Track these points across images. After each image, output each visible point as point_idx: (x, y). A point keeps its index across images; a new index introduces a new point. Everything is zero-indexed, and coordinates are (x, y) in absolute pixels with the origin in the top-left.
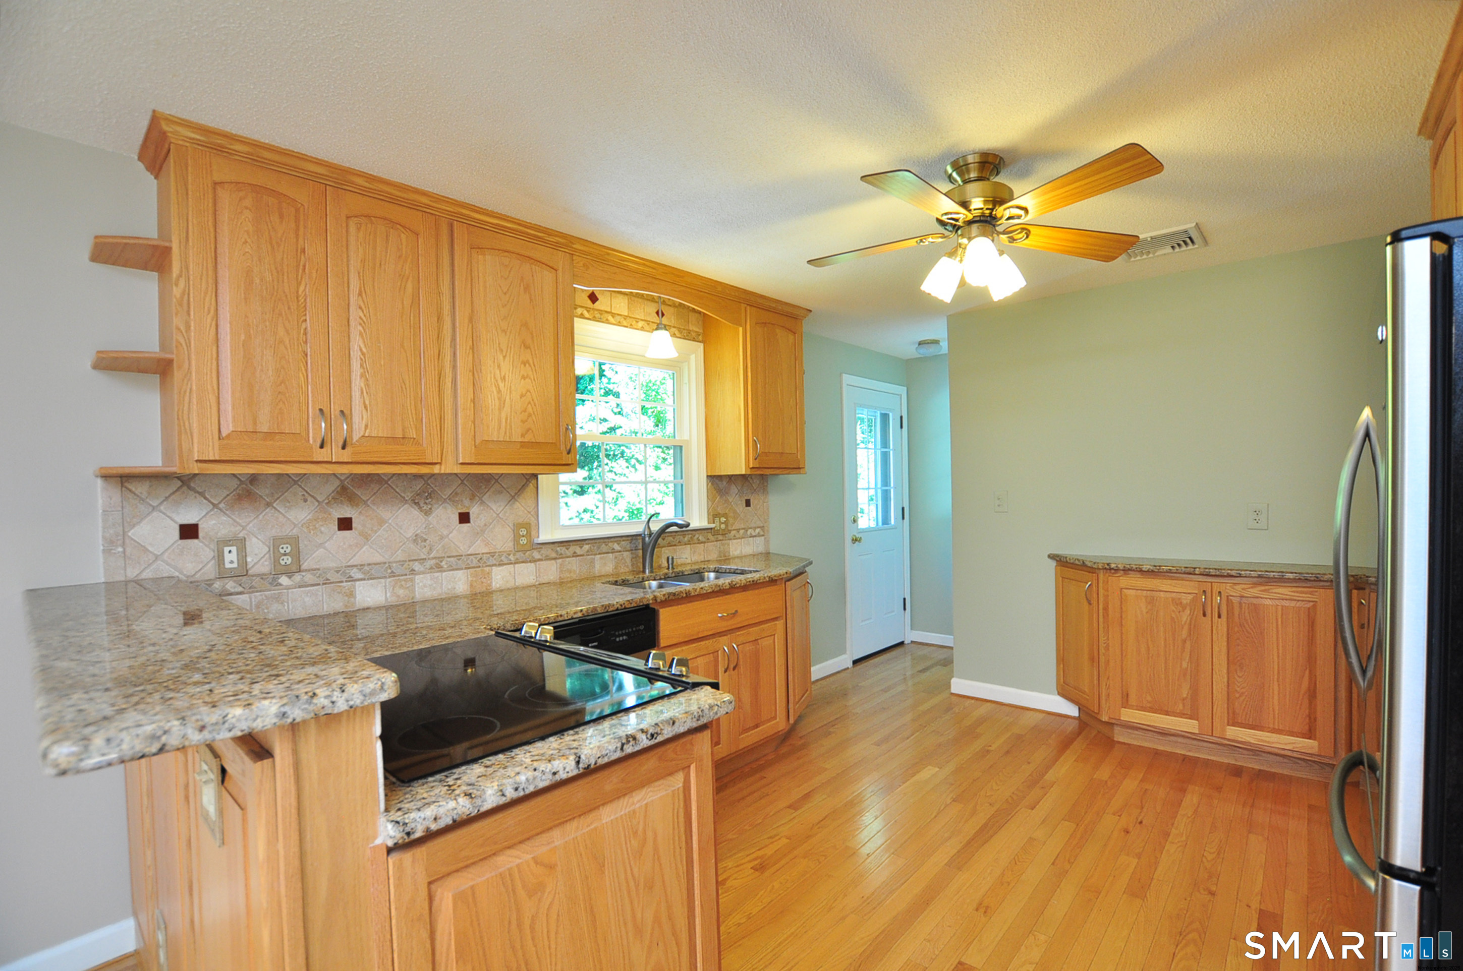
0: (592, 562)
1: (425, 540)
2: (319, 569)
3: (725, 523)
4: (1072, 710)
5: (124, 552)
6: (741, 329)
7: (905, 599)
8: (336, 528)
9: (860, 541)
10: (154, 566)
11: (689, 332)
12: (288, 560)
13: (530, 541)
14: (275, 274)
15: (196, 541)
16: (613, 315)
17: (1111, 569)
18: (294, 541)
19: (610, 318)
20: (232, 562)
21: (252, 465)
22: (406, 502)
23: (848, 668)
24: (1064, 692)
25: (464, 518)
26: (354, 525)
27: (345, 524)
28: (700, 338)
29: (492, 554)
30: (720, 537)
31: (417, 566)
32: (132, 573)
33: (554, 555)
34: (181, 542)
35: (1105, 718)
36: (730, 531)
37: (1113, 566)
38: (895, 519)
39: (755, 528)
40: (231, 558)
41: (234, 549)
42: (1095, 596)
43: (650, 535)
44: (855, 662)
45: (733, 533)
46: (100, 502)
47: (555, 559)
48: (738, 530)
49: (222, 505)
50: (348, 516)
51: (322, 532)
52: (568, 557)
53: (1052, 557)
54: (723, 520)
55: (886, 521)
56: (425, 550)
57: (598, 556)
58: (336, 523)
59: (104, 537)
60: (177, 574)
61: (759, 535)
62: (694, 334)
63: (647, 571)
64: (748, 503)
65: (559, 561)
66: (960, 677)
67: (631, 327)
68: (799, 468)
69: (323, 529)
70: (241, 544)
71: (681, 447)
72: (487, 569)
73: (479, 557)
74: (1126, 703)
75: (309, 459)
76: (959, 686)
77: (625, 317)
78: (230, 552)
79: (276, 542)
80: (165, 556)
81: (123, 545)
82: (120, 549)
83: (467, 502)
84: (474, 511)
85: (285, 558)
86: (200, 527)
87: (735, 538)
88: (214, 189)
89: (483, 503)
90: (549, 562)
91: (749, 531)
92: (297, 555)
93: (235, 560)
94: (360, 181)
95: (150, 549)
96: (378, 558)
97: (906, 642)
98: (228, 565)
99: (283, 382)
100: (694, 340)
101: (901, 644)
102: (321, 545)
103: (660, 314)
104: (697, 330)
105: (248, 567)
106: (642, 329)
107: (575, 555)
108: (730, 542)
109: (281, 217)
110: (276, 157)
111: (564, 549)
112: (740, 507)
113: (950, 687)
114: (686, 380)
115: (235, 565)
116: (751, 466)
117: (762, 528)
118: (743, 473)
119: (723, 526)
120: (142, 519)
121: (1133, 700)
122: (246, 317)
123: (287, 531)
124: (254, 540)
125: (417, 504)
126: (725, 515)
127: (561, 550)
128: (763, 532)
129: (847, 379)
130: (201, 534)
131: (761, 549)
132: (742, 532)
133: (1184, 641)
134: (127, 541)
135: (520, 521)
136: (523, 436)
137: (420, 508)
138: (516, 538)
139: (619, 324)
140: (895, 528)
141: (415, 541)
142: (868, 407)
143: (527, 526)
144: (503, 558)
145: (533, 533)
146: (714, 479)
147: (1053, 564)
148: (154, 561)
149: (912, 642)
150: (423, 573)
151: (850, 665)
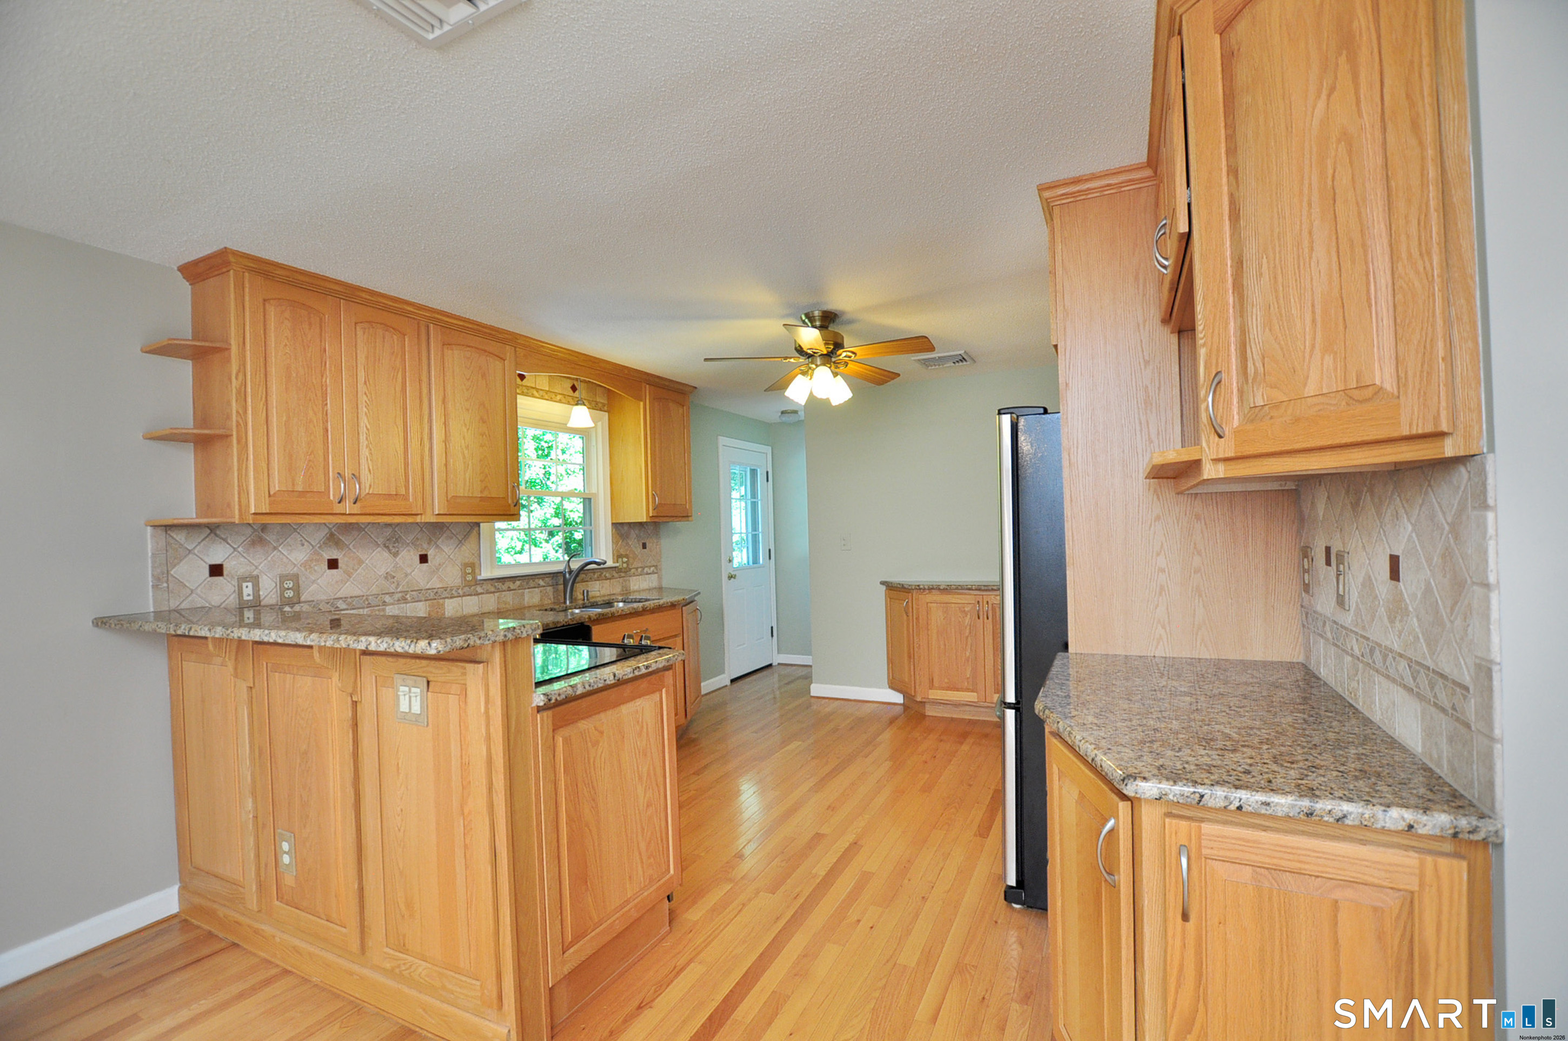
0: (523, 594)
1: (394, 577)
2: (313, 601)
3: (626, 562)
4: (898, 698)
5: (168, 587)
6: (642, 403)
7: (772, 628)
8: (326, 567)
9: (735, 578)
10: (190, 598)
11: (597, 403)
12: (290, 594)
13: (474, 578)
14: (306, 369)
15: (221, 578)
16: (537, 390)
17: (920, 589)
18: (295, 578)
19: (535, 393)
20: (249, 595)
21: (289, 517)
22: (378, 545)
23: (726, 686)
24: (893, 686)
25: (424, 559)
26: (340, 565)
27: (333, 564)
28: (606, 408)
29: (445, 589)
30: (623, 574)
31: (387, 599)
32: (173, 604)
33: (493, 589)
34: (210, 579)
35: (919, 699)
36: (630, 570)
37: (921, 587)
38: (763, 559)
39: (650, 567)
40: (248, 590)
41: (250, 584)
42: (911, 609)
43: (571, 572)
44: (733, 681)
45: (633, 571)
46: (150, 546)
47: (493, 592)
48: (637, 569)
49: (240, 549)
50: (334, 557)
51: (315, 571)
52: (504, 591)
53: (883, 583)
54: (625, 560)
55: (755, 561)
56: (394, 586)
57: (527, 590)
58: (326, 563)
59: (153, 575)
60: (207, 605)
61: (653, 573)
62: (600, 405)
63: (568, 602)
64: (644, 546)
65: (496, 594)
66: (816, 683)
67: (551, 400)
68: (688, 516)
69: (316, 568)
70: (255, 580)
71: (590, 499)
72: (441, 601)
73: (435, 591)
74: (932, 686)
75: (330, 512)
76: (817, 690)
77: (547, 392)
78: (247, 587)
79: (283, 578)
80: (199, 591)
81: (167, 582)
82: (165, 585)
83: (425, 546)
84: (431, 554)
85: (288, 591)
86: (225, 566)
87: (634, 575)
88: (264, 305)
89: (437, 546)
90: (488, 595)
91: (646, 569)
92: (297, 589)
93: (251, 593)
94: (364, 295)
95: (187, 584)
96: (357, 592)
97: (774, 664)
98: (246, 598)
99: (312, 452)
100: (601, 410)
101: (770, 666)
102: (313, 582)
103: (574, 388)
104: (602, 401)
105: (262, 598)
106: (560, 401)
107: (509, 590)
108: (631, 578)
109: (310, 324)
110: (307, 279)
111: (500, 584)
112: (638, 550)
113: (810, 692)
114: (594, 443)
115: (251, 598)
116: (651, 515)
117: (656, 566)
118: (645, 520)
119: (625, 565)
120: (181, 561)
121: (936, 684)
122: (287, 402)
123: (291, 570)
124: (265, 577)
125: (388, 547)
126: (627, 556)
127: (499, 585)
128: (657, 569)
129: (723, 440)
130: (225, 572)
131: (655, 584)
132: (640, 570)
133: (967, 637)
134: (170, 578)
135: (467, 561)
136: (481, 492)
137: (390, 551)
138: (464, 575)
139: (542, 398)
140: (763, 566)
141: (386, 578)
142: (740, 464)
143: (472, 566)
144: (453, 592)
145: (477, 571)
146: (617, 526)
147: (884, 588)
148: (190, 594)
149: (779, 664)
150: (393, 604)
151: (728, 683)
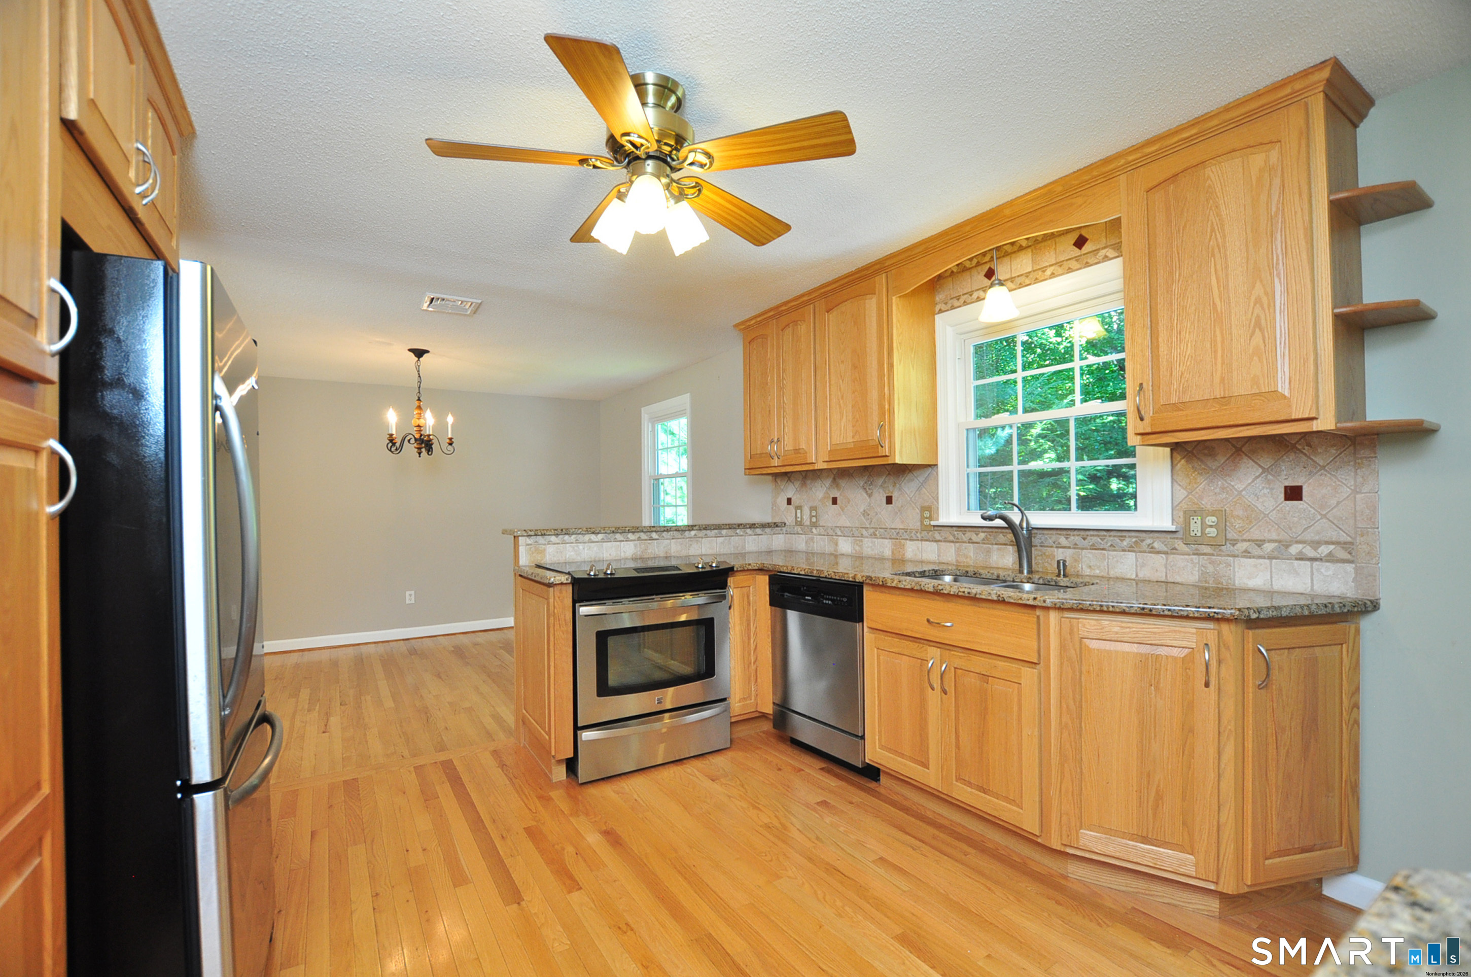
0: (989, 551)
1: (868, 515)
2: (825, 526)
8: (832, 503)
13: (933, 523)
15: (791, 506)
18: (817, 509)
22: (860, 487)
25: (889, 500)
26: (838, 502)
27: (835, 501)
29: (906, 530)
30: (1206, 549)
31: (864, 532)
32: (778, 519)
33: (951, 538)
34: (787, 506)
36: (1233, 542)
40: (799, 514)
41: (800, 511)
45: (1241, 545)
47: (953, 542)
48: (1257, 542)
49: (798, 489)
50: (836, 496)
51: (827, 506)
52: (965, 542)
56: (868, 522)
57: (996, 546)
58: (832, 500)
63: (1025, 571)
65: (957, 545)
69: (826, 503)
70: (802, 509)
72: (902, 541)
73: (897, 531)
79: (811, 510)
82: (775, 508)
83: (891, 488)
84: (895, 496)
85: (814, 518)
86: (792, 499)
89: (900, 489)
90: (948, 544)
91: (1297, 548)
92: (818, 517)
93: (800, 517)
96: (848, 524)
98: (798, 519)
102: (826, 513)
105: (804, 520)
107: (970, 541)
111: (961, 533)
112: (1265, 501)
115: (800, 519)
123: (816, 504)
124: (806, 507)
125: (865, 489)
127: (959, 534)
130: (792, 503)
132: (1271, 546)
135: (926, 504)
137: (867, 492)
138: (923, 518)
141: (864, 514)
143: (929, 509)
144: (912, 534)
145: (934, 516)
150: (867, 537)
